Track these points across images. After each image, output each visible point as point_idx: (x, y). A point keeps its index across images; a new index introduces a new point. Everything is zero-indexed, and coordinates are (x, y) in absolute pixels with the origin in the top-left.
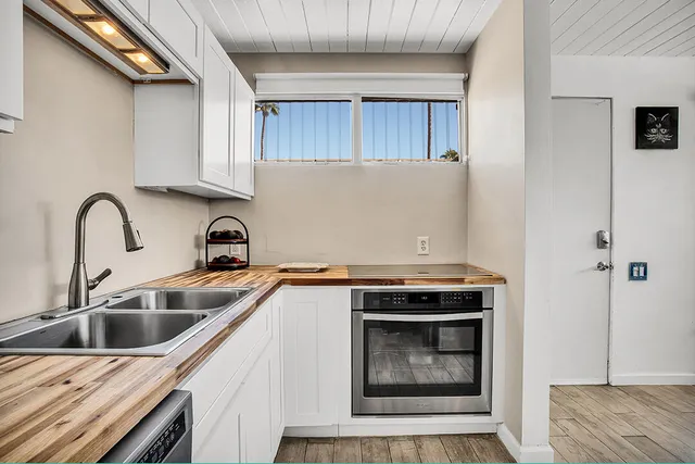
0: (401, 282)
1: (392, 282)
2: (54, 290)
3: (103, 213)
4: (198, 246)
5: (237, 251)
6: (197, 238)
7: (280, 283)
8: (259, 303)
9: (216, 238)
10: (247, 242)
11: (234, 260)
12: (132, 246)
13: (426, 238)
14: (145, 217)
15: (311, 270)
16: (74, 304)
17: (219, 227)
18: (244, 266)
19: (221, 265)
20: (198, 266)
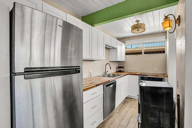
0: (147, 75)
1: (145, 75)
2: (103, 73)
3: (108, 65)
4: (117, 69)
5: (122, 69)
6: (117, 67)
7: (128, 74)
8: (124, 76)
9: (119, 67)
10: (124, 68)
11: (122, 71)
12: (111, 69)
13: (157, 68)
14: (112, 64)
15: (133, 73)
16: (105, 74)
17: (120, 66)
18: (123, 72)
19: (120, 71)
20: (117, 71)
